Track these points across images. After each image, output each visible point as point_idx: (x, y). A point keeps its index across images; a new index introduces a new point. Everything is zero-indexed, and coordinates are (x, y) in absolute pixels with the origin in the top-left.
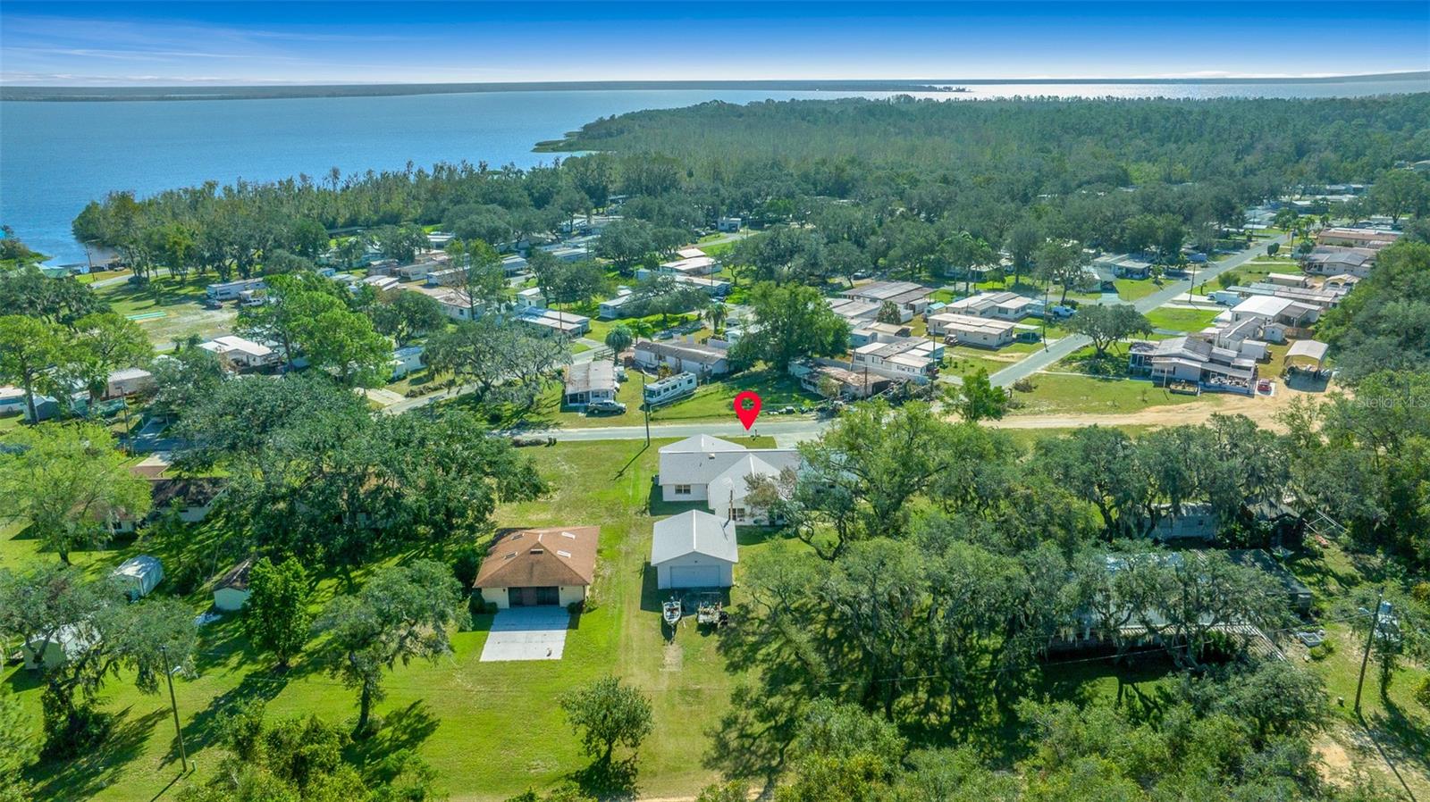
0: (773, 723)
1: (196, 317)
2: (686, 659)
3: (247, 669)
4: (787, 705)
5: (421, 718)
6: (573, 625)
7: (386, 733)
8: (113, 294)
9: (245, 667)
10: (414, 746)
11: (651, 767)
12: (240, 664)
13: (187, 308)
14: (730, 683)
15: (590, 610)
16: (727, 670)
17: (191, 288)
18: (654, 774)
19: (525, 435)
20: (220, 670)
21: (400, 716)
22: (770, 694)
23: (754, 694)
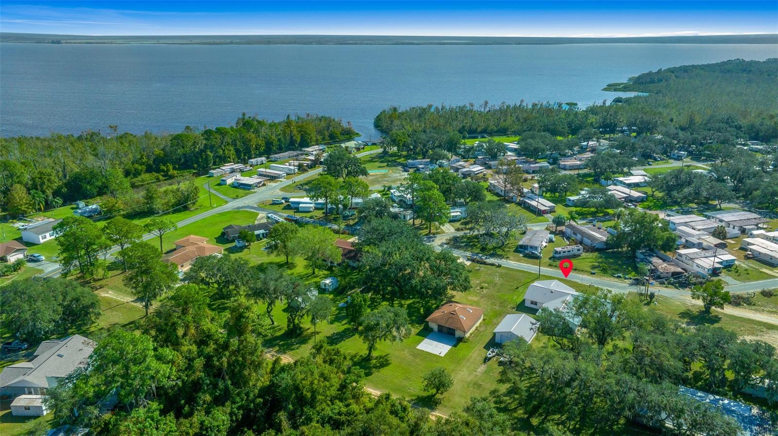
0: (498, 406)
1: (398, 175)
2: (486, 372)
3: (346, 326)
4: (509, 401)
5: (387, 360)
6: (455, 346)
7: (374, 361)
8: (374, 157)
9: (346, 325)
10: (379, 368)
11: (446, 404)
12: (346, 324)
13: (397, 170)
14: (494, 386)
15: (465, 342)
16: (497, 381)
17: (403, 159)
18: (446, 406)
19: (491, 259)
20: (339, 324)
21: (381, 357)
22: (505, 395)
23: (500, 393)
